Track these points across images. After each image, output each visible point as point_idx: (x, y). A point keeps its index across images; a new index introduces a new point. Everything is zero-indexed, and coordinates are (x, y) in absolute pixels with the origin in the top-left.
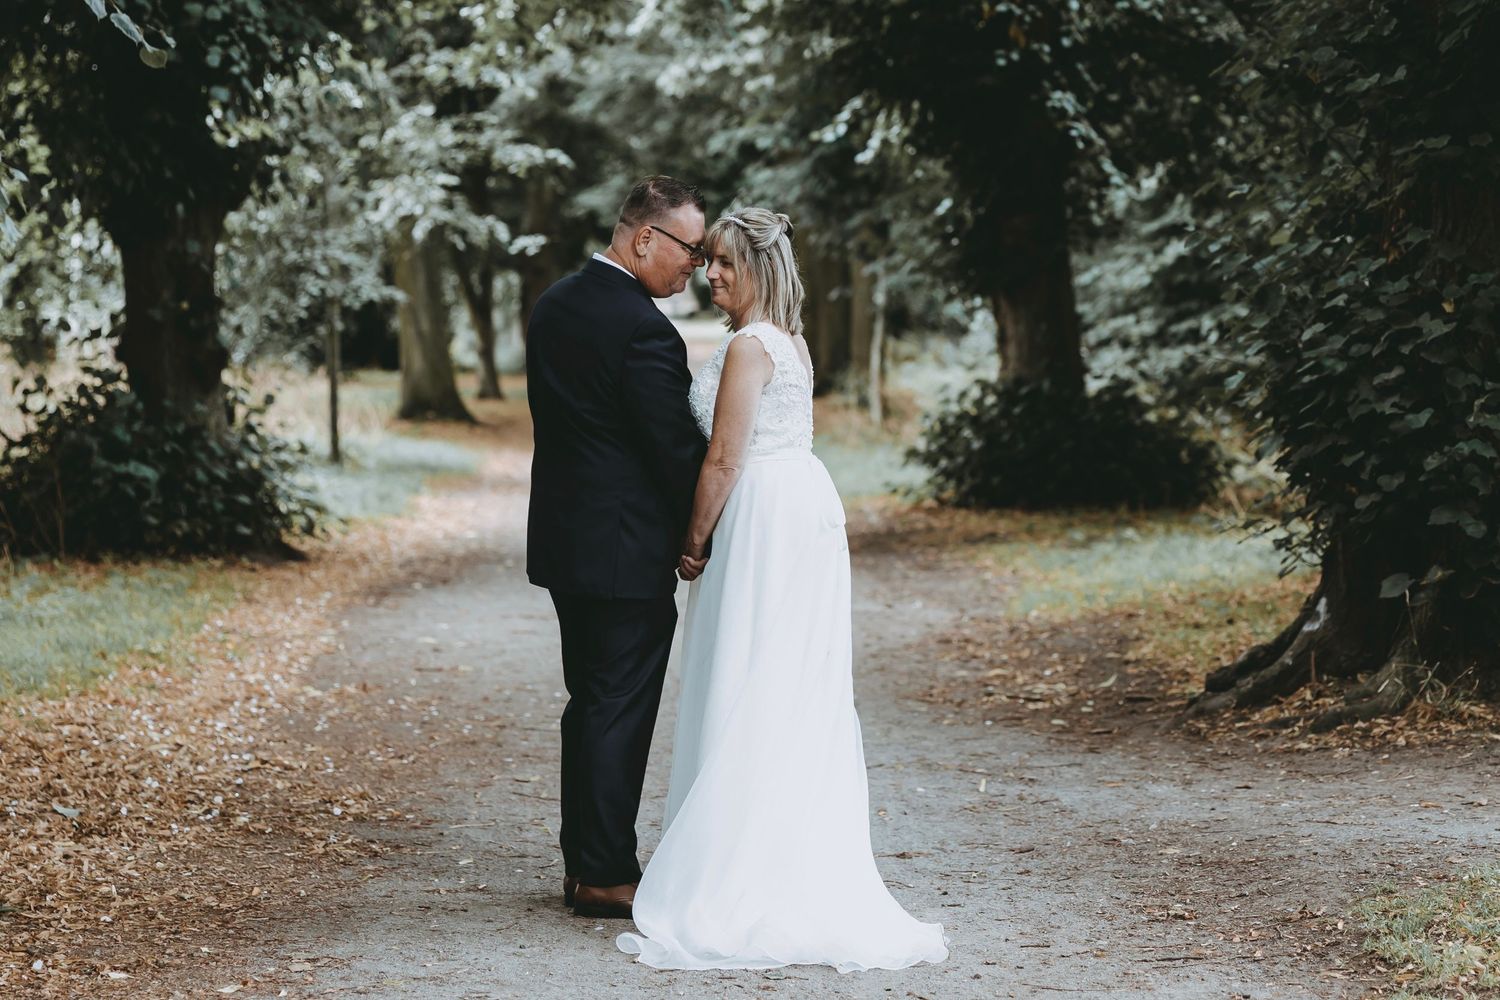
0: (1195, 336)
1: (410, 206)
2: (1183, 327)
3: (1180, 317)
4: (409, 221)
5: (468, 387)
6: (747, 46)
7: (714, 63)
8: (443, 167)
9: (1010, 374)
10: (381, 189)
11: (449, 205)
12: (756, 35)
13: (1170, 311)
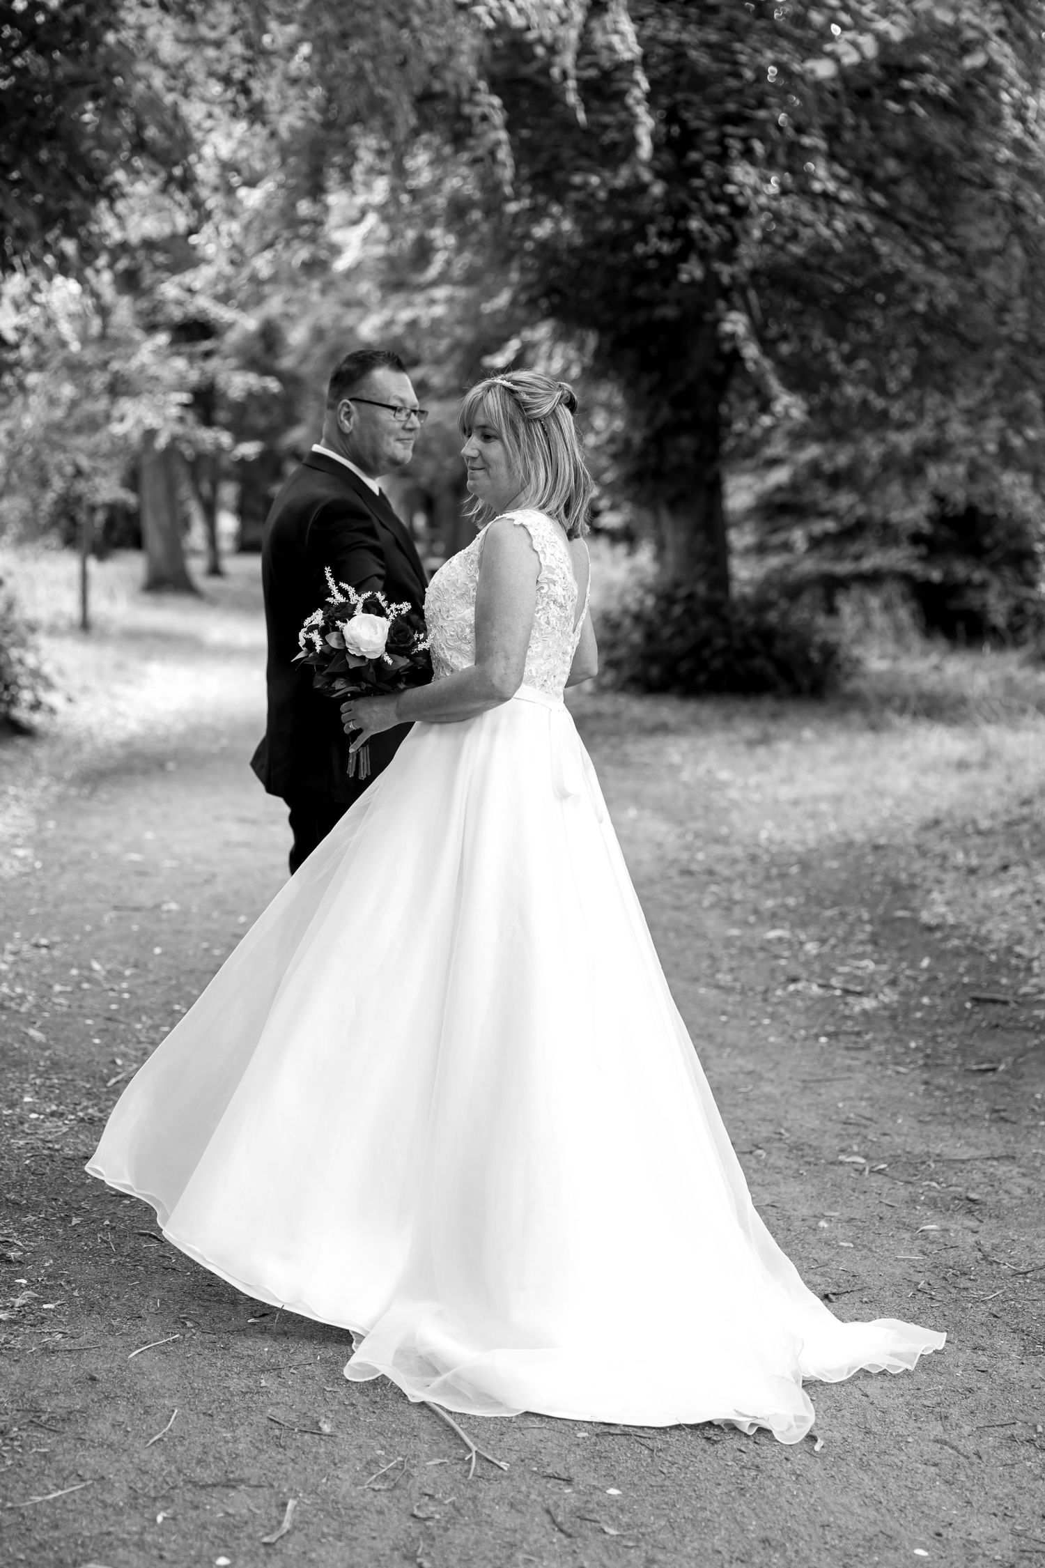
0: (787, 547)
1: (151, 420)
2: (776, 539)
3: (774, 531)
4: (150, 434)
5: (197, 566)
6: (432, 302)
7: (405, 315)
8: (179, 388)
9: (668, 577)
10: (126, 405)
11: (181, 420)
12: (441, 293)
13: (768, 526)
